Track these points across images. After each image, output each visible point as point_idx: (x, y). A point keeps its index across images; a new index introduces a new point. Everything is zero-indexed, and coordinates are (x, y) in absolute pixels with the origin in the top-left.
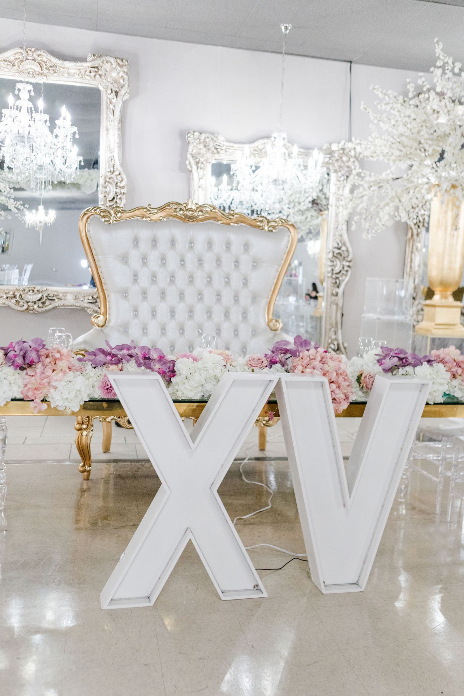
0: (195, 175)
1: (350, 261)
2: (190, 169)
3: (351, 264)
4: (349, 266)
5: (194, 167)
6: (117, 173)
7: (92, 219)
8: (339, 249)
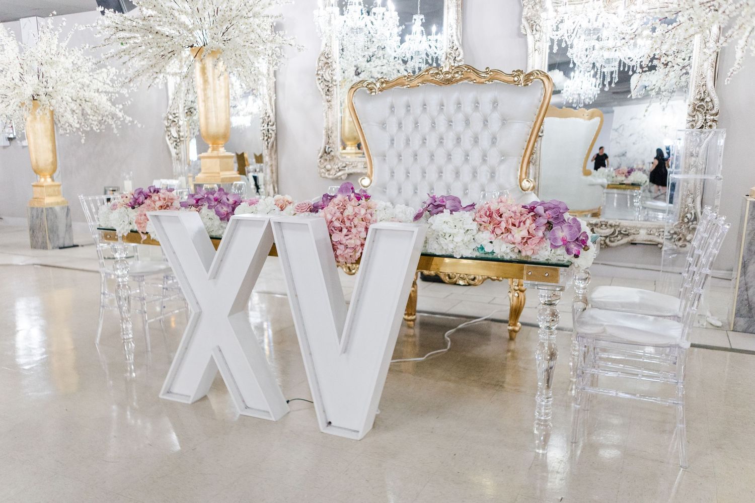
0: (530, 38)
1: (716, 114)
2: (525, 33)
3: (716, 118)
4: (714, 121)
5: (529, 31)
6: (455, 48)
7: (359, 91)
8: (703, 100)
